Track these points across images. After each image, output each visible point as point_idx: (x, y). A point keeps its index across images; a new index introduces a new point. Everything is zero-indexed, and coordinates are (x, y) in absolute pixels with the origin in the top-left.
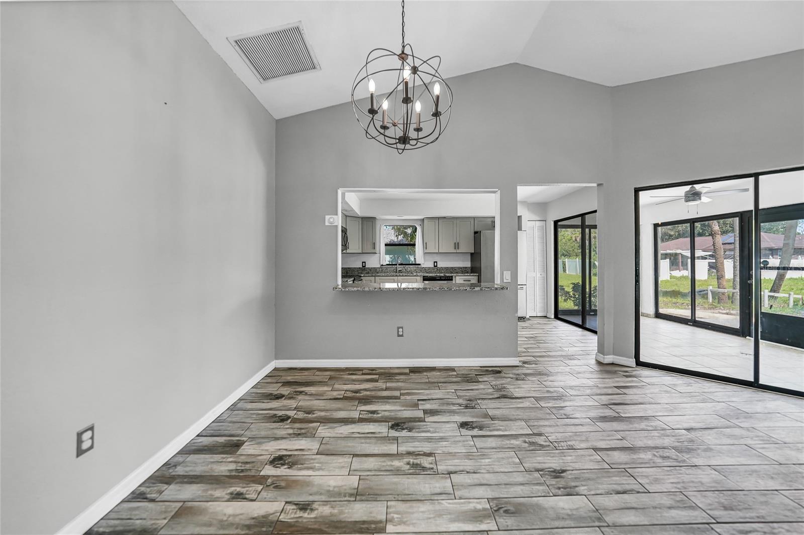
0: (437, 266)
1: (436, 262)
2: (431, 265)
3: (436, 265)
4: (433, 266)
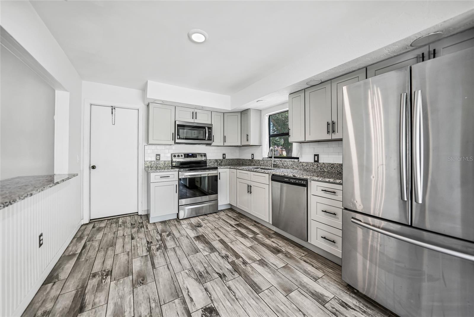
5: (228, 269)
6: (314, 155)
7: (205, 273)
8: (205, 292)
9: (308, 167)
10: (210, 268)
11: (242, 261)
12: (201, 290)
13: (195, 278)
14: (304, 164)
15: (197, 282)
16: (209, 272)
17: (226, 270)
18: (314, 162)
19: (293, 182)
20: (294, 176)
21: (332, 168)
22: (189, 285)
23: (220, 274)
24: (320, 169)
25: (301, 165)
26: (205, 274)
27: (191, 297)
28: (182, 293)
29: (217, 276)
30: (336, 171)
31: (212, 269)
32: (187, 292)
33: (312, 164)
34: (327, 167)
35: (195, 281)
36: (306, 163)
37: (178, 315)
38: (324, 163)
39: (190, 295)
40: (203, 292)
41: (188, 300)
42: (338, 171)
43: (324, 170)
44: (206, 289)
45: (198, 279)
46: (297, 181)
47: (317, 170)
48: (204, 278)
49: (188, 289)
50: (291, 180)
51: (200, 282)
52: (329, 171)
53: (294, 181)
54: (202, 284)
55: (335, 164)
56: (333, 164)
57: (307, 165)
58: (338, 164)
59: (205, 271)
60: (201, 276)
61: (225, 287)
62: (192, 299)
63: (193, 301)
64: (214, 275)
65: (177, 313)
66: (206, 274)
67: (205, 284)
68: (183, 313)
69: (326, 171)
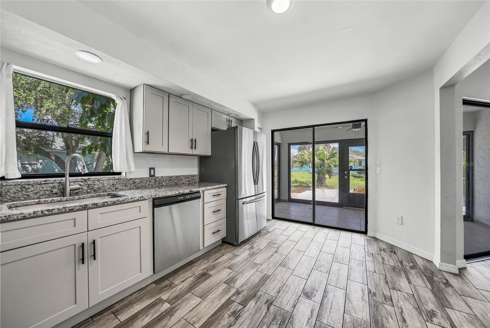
0: (154, 176)
1: (154, 169)
2: (145, 174)
3: (152, 173)
4: (148, 176)
5: (256, 303)
6: (149, 168)
7: (276, 320)
8: (297, 306)
9: (142, 184)
10: (266, 320)
11: (236, 296)
12: (298, 311)
13: (291, 325)
14: (136, 181)
15: (294, 319)
16: (273, 317)
17: (258, 304)
18: (149, 176)
19: (189, 198)
20: (191, 191)
21: (170, 180)
22: (303, 324)
23: (268, 306)
24: (158, 184)
25: (133, 182)
26: (278, 320)
27: (310, 313)
28: (315, 324)
29: (272, 308)
30: (174, 183)
31: (266, 317)
32: (311, 320)
33: (148, 180)
34: (166, 180)
35: (294, 322)
36: (139, 179)
37: (330, 311)
38: (162, 177)
39: (310, 315)
40: (298, 308)
41: (315, 313)
42: (175, 183)
43: (162, 184)
44: (294, 307)
45: (290, 321)
46: (193, 196)
47: (154, 186)
48: (284, 317)
49: (308, 322)
50: (187, 197)
51: (292, 317)
52: (167, 184)
53: (190, 196)
54: (292, 313)
55: (173, 176)
56: (171, 177)
57: (141, 182)
58: (175, 176)
59: (274, 322)
60: (283, 322)
61: (280, 295)
62: (311, 311)
63: (312, 309)
64: (273, 311)
65: (330, 313)
66: (278, 318)
67: (290, 311)
68: (326, 309)
69: (164, 184)
